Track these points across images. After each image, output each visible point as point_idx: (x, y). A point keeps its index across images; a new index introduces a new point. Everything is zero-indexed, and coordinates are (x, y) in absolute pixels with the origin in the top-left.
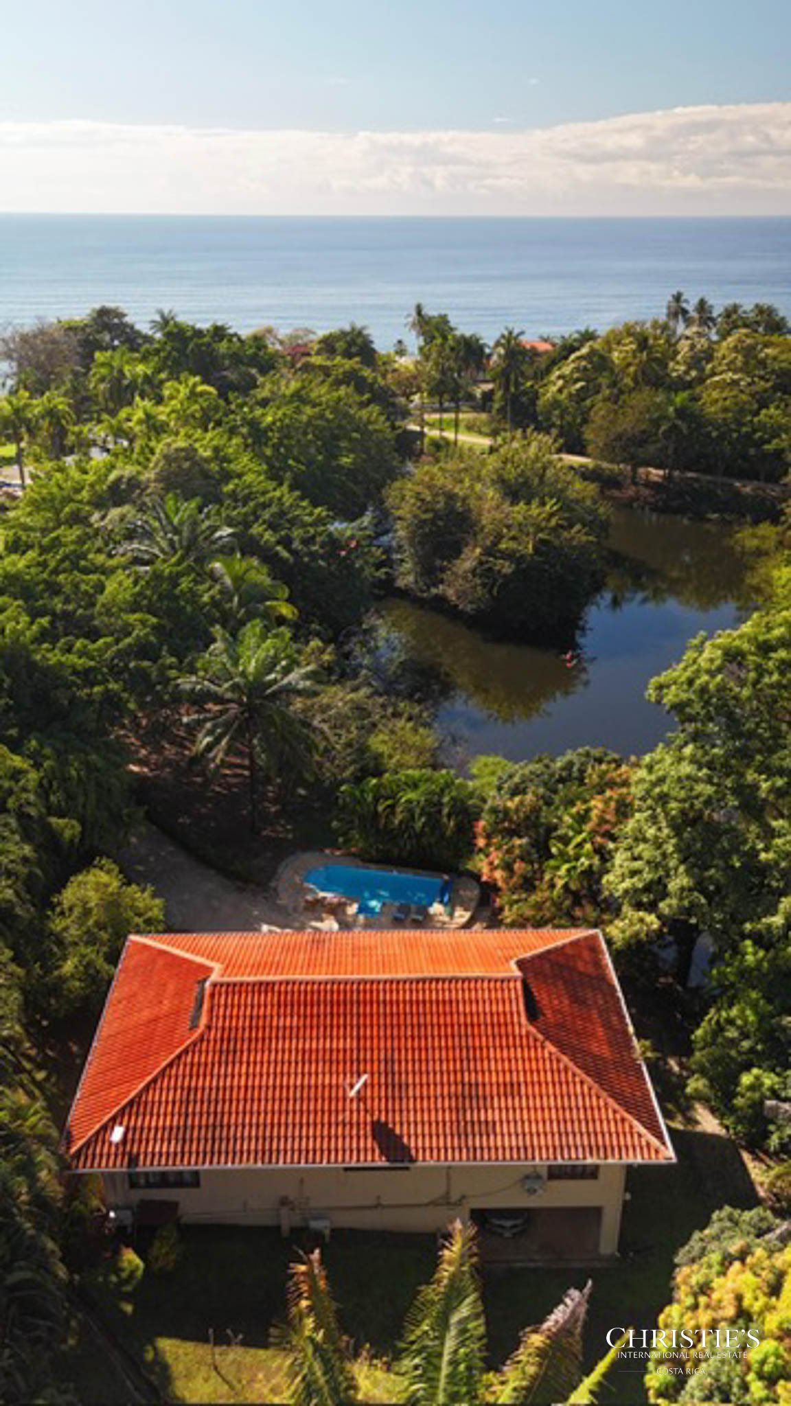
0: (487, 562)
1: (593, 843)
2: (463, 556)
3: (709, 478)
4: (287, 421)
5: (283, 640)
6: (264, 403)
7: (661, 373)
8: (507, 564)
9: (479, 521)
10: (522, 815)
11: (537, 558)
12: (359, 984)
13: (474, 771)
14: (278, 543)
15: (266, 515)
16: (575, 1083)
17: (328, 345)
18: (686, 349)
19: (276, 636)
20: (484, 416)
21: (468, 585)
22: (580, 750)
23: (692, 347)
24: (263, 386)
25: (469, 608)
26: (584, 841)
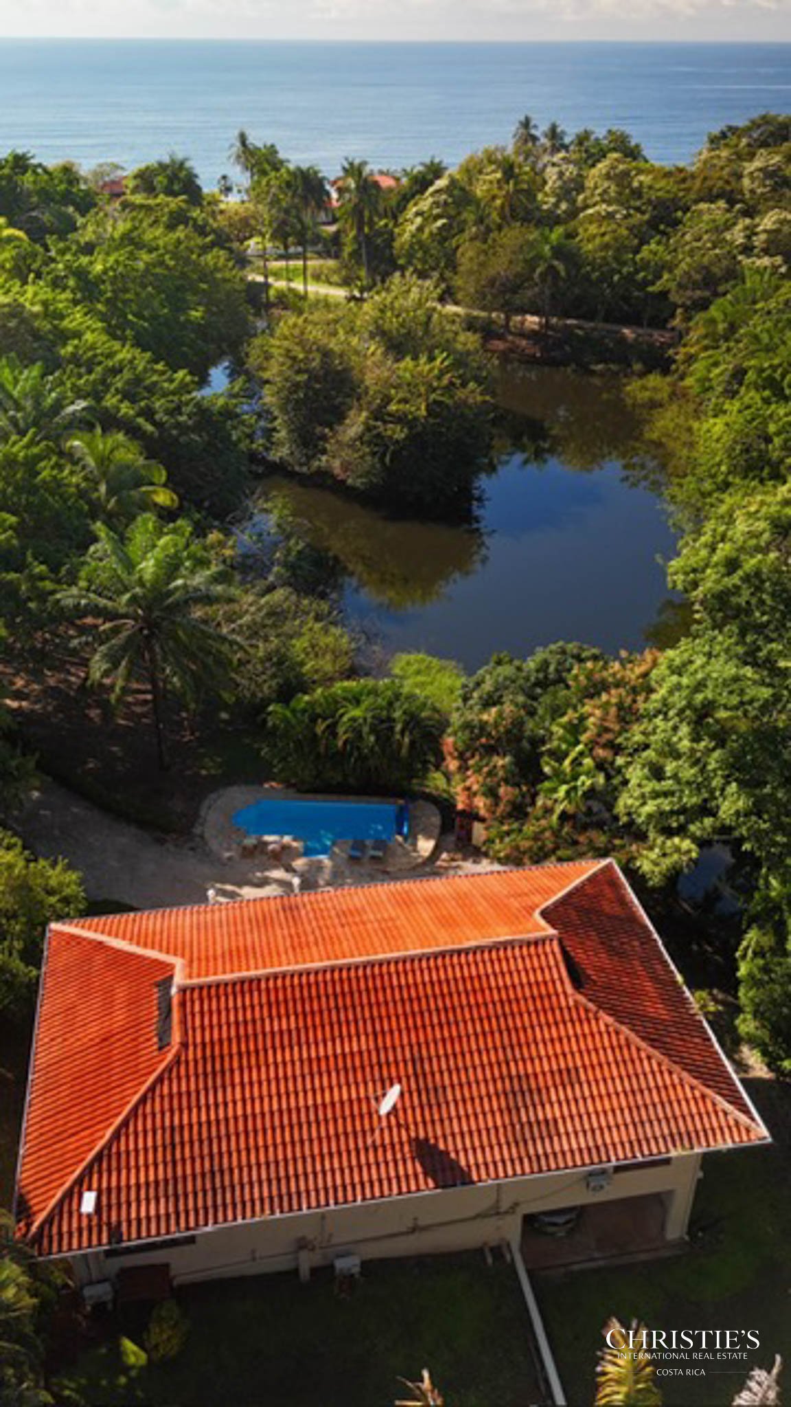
0: (375, 427)
1: (594, 758)
2: (347, 421)
3: (592, 325)
4: (121, 269)
5: (183, 535)
6: (89, 249)
7: (530, 207)
8: (399, 428)
9: (362, 381)
10: (502, 729)
11: (431, 421)
12: (365, 968)
13: (397, 671)
14: (139, 415)
15: (119, 382)
16: (641, 1060)
17: (146, 180)
18: (554, 177)
19: (175, 531)
20: (331, 263)
21: (356, 455)
22: (553, 647)
23: (561, 174)
24: (84, 226)
25: (359, 483)
26: (581, 754)
